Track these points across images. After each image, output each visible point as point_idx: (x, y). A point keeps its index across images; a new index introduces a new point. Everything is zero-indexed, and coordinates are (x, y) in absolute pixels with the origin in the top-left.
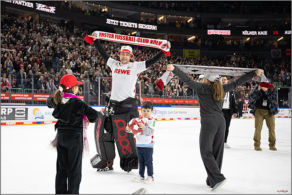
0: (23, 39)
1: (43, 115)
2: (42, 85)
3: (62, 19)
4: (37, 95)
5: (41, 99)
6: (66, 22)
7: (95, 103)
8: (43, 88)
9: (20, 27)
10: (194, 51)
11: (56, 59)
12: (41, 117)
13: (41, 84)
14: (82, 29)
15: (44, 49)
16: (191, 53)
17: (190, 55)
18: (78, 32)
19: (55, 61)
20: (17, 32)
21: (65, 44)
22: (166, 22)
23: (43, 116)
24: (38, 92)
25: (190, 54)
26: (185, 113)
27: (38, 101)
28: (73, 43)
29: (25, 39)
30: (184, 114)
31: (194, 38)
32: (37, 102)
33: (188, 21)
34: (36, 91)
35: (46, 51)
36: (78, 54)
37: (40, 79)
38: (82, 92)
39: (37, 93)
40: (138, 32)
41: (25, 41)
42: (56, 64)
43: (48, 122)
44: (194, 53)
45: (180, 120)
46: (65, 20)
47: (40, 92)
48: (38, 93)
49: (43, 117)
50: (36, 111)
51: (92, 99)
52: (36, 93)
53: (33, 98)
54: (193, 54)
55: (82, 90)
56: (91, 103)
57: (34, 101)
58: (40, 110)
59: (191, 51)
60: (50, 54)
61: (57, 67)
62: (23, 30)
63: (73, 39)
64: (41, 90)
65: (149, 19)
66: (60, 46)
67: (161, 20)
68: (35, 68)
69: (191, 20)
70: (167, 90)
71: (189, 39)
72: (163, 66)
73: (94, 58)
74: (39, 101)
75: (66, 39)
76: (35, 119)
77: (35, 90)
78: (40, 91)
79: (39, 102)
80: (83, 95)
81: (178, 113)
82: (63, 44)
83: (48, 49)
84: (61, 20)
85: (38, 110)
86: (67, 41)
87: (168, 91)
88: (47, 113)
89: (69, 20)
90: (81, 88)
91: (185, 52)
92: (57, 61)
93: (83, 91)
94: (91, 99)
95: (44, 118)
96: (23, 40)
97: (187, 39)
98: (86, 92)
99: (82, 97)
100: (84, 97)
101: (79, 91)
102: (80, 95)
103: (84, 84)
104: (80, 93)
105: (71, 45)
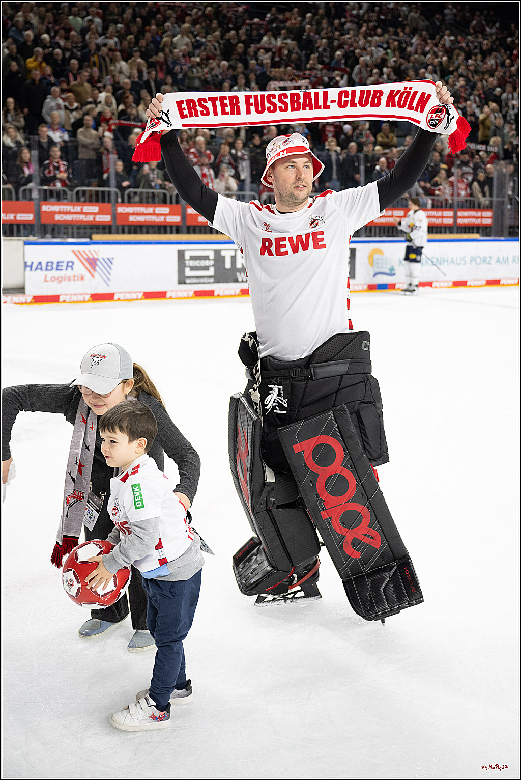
0: (320, 49)
1: (392, 267)
9: (309, 15)
12: (388, 272)
18: (458, 19)
20: (302, 30)
21: (429, 57)
23: (392, 269)
27: (375, 227)
28: (449, 52)
29: (325, 50)
32: (373, 229)
37: (377, 167)
38: (488, 198)
41: (325, 54)
49: (393, 272)
50: (376, 256)
55: (488, 194)
56: (510, 227)
58: (384, 253)
62: (319, 23)
63: (448, 39)
66: (416, 65)
73: (510, 96)
74: (377, 225)
75: (429, 41)
76: (375, 275)
79: (377, 229)
80: (491, 208)
82: (423, 57)
85: (380, 252)
86: (432, 49)
90: (487, 189)
93: (491, 195)
94: (510, 218)
95: (394, 274)
96: (319, 52)
98: (500, 199)
99: (489, 214)
100: (493, 214)
101: (480, 196)
102: (482, 207)
103: (495, 175)
104: (485, 201)
105: (446, 61)
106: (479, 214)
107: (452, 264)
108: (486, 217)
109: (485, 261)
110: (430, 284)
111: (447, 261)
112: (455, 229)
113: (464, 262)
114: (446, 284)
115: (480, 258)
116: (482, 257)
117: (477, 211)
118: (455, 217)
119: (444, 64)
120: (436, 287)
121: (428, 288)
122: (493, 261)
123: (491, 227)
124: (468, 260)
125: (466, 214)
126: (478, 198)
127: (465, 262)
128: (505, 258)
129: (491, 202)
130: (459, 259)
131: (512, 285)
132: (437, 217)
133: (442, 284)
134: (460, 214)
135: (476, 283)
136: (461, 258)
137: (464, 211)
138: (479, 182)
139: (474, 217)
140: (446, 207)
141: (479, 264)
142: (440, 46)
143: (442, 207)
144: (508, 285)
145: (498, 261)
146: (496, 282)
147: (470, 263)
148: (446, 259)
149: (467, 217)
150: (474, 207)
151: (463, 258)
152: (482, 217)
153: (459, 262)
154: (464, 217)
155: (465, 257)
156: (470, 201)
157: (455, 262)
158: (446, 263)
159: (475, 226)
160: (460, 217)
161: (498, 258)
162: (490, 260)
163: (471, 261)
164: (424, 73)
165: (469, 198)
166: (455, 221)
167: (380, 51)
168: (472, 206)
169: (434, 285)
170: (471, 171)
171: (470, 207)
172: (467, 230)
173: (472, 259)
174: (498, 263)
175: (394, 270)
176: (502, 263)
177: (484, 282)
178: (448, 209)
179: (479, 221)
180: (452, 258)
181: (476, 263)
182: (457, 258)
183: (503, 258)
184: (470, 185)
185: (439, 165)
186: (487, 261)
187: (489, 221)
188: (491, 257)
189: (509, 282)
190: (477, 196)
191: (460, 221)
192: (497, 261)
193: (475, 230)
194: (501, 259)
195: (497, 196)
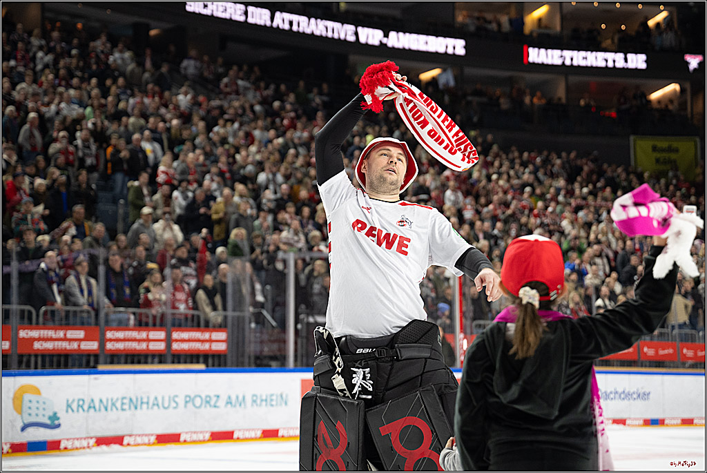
1: (55, 414)
2: (55, 287)
3: (136, 19)
4: (31, 329)
5: (49, 345)
6: (153, 32)
7: (274, 358)
8: (59, 299)
10: (675, 145)
11: (114, 181)
12: (48, 422)
13: (50, 283)
14: (220, 60)
15: (65, 141)
16: (663, 150)
17: (657, 161)
18: (206, 74)
19: (112, 189)
21: (152, 120)
22: (558, 28)
23: (54, 417)
24: (38, 316)
25: (658, 155)
26: (644, 396)
27: (36, 356)
28: (186, 118)
30: (639, 402)
31: (675, 90)
32: (33, 359)
33: (651, 23)
34: (30, 313)
35: (71, 149)
36: (206, 159)
37: (43, 265)
38: (221, 312)
39: (31, 322)
40: (444, 70)
42: (115, 201)
43: (77, 444)
44: (677, 151)
45: (621, 426)
46: (152, 23)
47: (45, 319)
48: (37, 323)
49: (56, 422)
50: (27, 397)
51: (262, 342)
52: (28, 320)
53: (16, 341)
54: (673, 156)
55: (220, 307)
56: (257, 358)
57: (21, 356)
58: (42, 391)
59: (662, 143)
60: (89, 161)
61: (116, 213)
63: (183, 99)
64: (49, 308)
65: (489, 16)
67: (540, 20)
68: (26, 219)
69: (661, 17)
70: (565, 303)
71: (655, 96)
72: (546, 208)
73: (271, 177)
74: (39, 353)
75: (155, 100)
76: (23, 429)
77: (22, 312)
78: (45, 313)
79: (40, 359)
80: (226, 326)
81: (612, 396)
82: (143, 121)
83: (79, 142)
84: (136, 26)
87: (571, 305)
88: (75, 406)
89: (166, 26)
90: (218, 299)
91: (638, 149)
92: (118, 190)
93: (225, 309)
94: (256, 342)
95: (59, 426)
97: (644, 96)
98: (237, 314)
99: (222, 335)
100: (228, 337)
101: (208, 309)
102: (211, 325)
103: (229, 280)
104: (215, 317)
105: (177, 125)
106: (206, 336)
107: (156, 407)
108: (218, 341)
109: (208, 402)
110: (119, 440)
111: (148, 403)
112: (169, 359)
113: (175, 405)
114: (146, 440)
115: (200, 396)
116: (204, 397)
117: (203, 331)
118: (169, 341)
119: (173, 131)
120: (128, 444)
121: (115, 447)
122: (221, 403)
123: (225, 356)
124: (181, 401)
125: (185, 335)
126: (205, 313)
127: (177, 403)
128: (241, 398)
129: (225, 318)
130: (167, 399)
131: (251, 439)
132: (139, 341)
133: (139, 440)
134: (175, 335)
135: (195, 437)
136: (170, 397)
137: (183, 331)
138: (205, 289)
139: (198, 341)
140: (154, 325)
141: (200, 407)
142: (171, 107)
143: (147, 324)
144: (246, 439)
145: (229, 402)
146: (227, 436)
147: (185, 406)
148: (145, 400)
149: (186, 340)
150: (199, 325)
151: (173, 399)
152: (211, 341)
153: (166, 405)
154: (183, 341)
155: (177, 396)
156: (193, 316)
157: (160, 405)
158: (145, 406)
159: (201, 353)
160: (177, 341)
161: (229, 397)
162: (216, 402)
163: (186, 402)
164: (139, 141)
165: (191, 312)
166: (169, 345)
167: (74, 109)
168: (195, 323)
169: (125, 442)
170: (194, 273)
171: (193, 326)
172: (188, 360)
173: (188, 399)
174: (229, 406)
175: (58, 419)
176: (235, 406)
177: (207, 436)
178: (158, 327)
179: (206, 346)
180: (156, 398)
181: (194, 405)
182: (163, 398)
183: (237, 397)
184: (193, 294)
185: (145, 264)
186: (212, 403)
187: (222, 347)
188: (218, 396)
189: (247, 435)
190: (203, 309)
191: (175, 346)
192: (227, 403)
193: (201, 360)
194: (234, 398)
195: (234, 310)
